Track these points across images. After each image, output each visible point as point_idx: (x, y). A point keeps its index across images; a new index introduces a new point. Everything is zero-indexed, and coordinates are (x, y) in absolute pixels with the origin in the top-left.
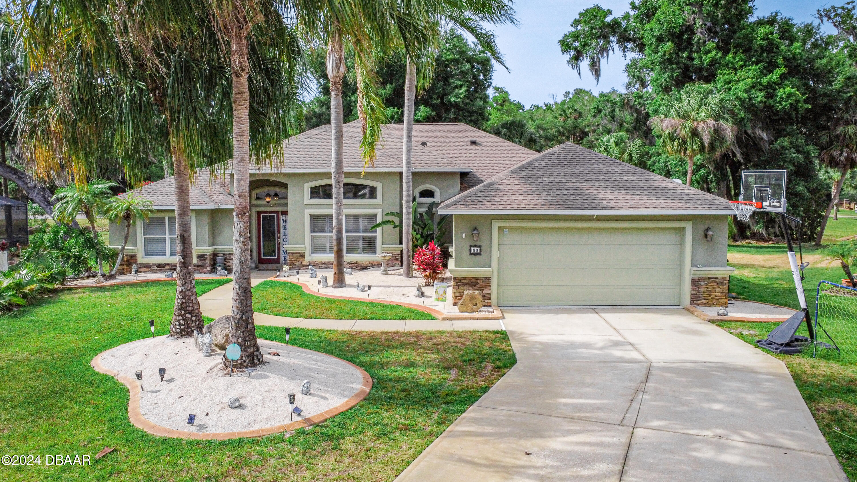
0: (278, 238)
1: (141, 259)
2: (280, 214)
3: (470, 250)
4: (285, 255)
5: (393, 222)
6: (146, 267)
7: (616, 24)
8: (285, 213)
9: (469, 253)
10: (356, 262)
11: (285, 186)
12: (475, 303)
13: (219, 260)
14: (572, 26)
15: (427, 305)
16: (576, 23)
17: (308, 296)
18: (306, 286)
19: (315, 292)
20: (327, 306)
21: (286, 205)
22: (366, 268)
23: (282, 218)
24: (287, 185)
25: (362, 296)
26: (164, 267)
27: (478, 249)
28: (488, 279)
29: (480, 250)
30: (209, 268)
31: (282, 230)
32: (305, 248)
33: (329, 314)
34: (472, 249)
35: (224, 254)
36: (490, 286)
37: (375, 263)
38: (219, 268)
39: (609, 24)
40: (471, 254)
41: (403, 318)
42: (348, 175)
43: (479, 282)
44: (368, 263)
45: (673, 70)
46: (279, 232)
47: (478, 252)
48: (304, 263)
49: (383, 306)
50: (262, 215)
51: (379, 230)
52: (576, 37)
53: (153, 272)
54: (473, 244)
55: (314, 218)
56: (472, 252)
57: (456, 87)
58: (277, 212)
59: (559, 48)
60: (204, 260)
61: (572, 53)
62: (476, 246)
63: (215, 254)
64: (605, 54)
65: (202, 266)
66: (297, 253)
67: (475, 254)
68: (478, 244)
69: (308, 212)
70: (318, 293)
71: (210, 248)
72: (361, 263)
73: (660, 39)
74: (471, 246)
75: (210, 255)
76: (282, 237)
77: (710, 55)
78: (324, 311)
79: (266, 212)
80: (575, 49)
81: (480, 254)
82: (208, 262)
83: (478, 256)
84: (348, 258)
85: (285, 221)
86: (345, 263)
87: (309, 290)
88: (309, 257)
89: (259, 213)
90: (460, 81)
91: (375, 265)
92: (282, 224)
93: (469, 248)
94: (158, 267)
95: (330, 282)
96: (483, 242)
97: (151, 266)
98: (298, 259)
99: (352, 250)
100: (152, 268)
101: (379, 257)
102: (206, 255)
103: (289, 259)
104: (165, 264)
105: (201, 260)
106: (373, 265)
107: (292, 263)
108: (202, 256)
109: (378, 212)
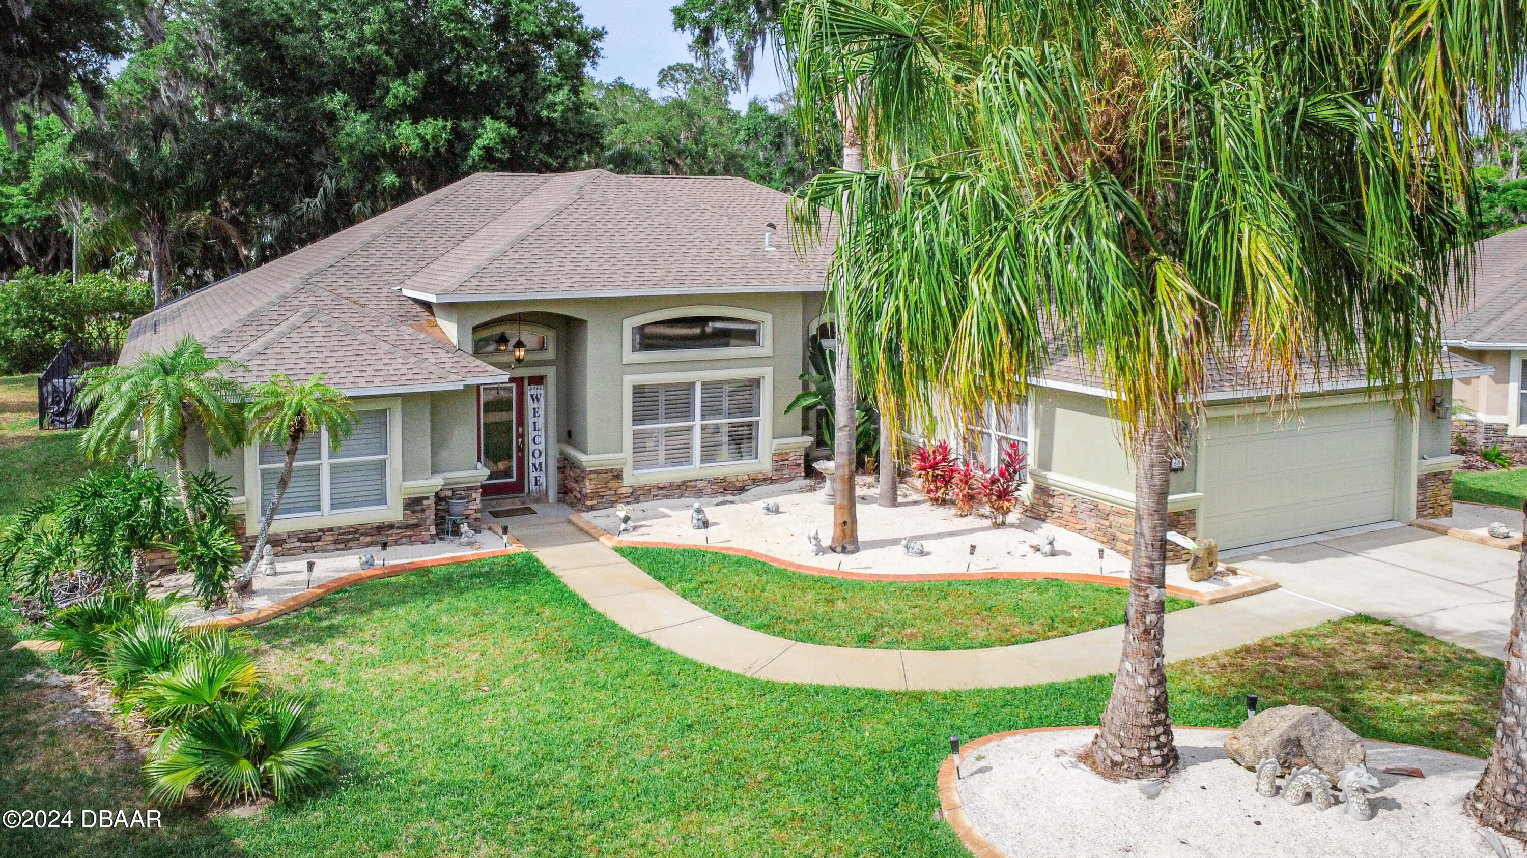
0: (519, 436)
1: (256, 525)
8: (535, 380)
10: (724, 480)
13: (456, 506)
22: (742, 489)
23: (532, 392)
29: (1183, 463)
30: (432, 529)
31: (530, 419)
32: (626, 458)
36: (1194, 525)
37: (761, 477)
38: (465, 528)
43: (1181, 518)
44: (746, 477)
46: (520, 424)
47: (1181, 465)
48: (622, 491)
55: (639, 391)
58: (519, 379)
60: (423, 511)
61: (696, 31)
64: (760, 41)
65: (416, 526)
66: (607, 471)
69: (630, 380)
71: (434, 480)
72: (734, 479)
75: (435, 498)
76: (531, 434)
82: (431, 514)
84: (706, 472)
88: (630, 479)
90: (556, 76)
92: (530, 405)
97: (284, 541)
98: (610, 485)
99: (709, 455)
100: (288, 546)
101: (763, 464)
102: (427, 498)
103: (589, 486)
104: (320, 530)
105: (414, 512)
106: (756, 481)
107: (597, 495)
108: (418, 501)
109: (766, 373)
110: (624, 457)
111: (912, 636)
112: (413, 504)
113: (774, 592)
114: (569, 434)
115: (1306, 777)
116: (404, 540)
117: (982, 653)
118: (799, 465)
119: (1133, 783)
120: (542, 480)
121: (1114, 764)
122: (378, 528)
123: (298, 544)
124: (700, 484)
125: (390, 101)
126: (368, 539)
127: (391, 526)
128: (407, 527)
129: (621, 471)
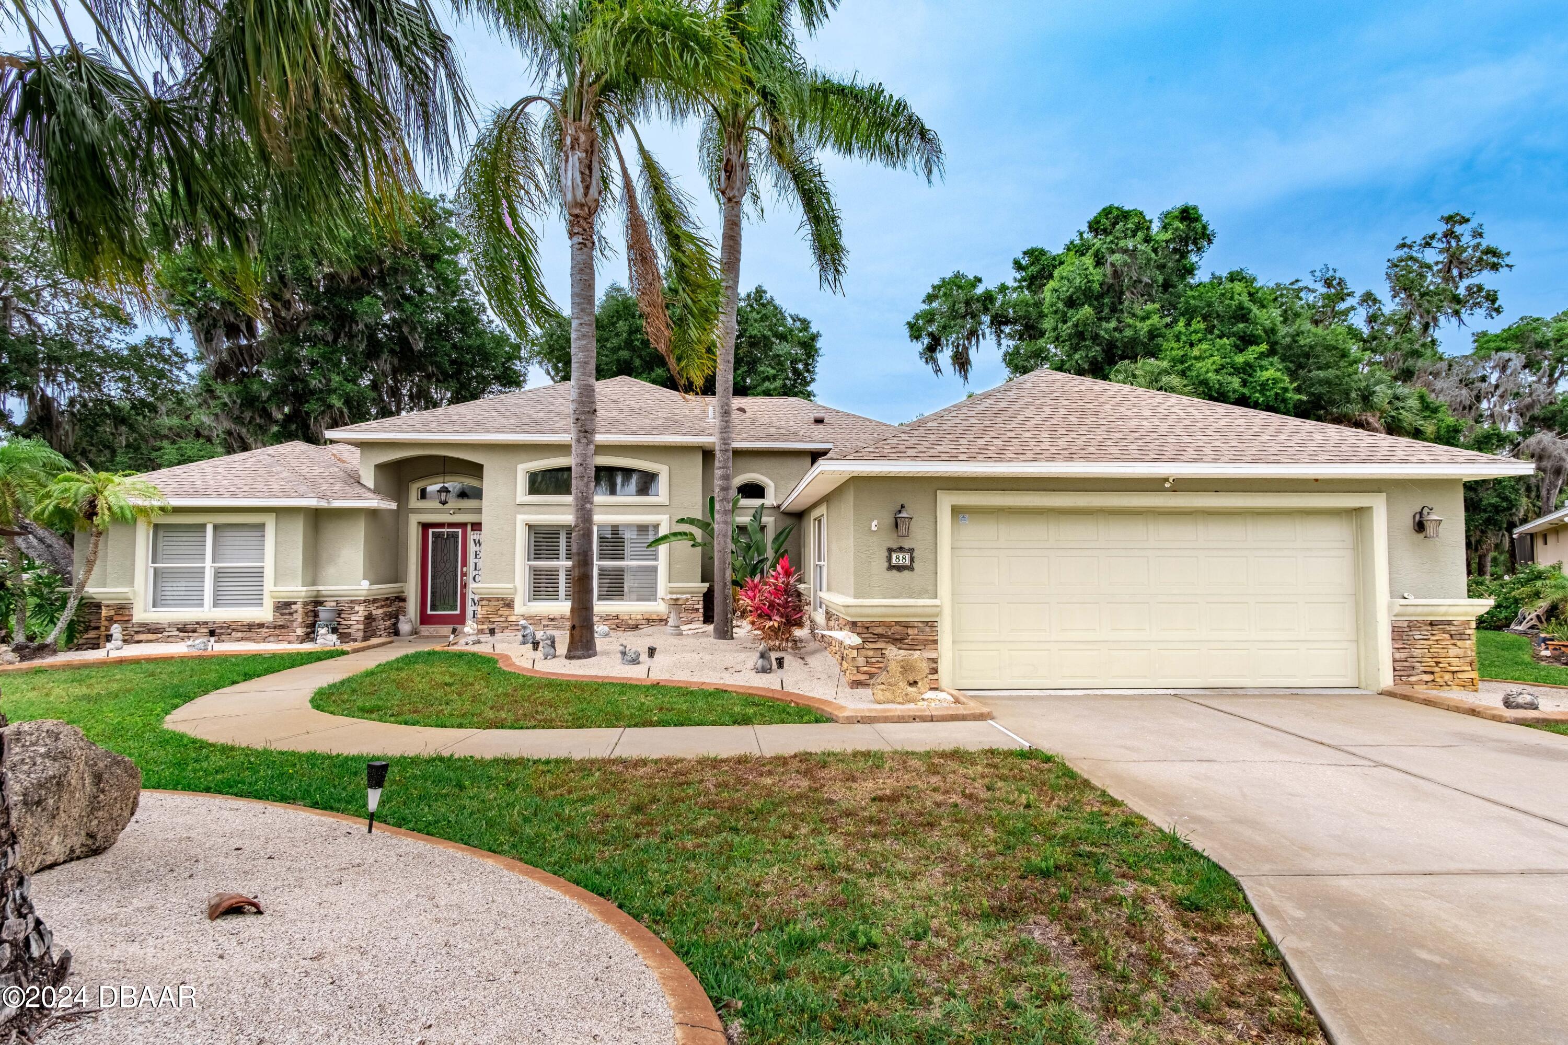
0: (464, 574)
1: (142, 613)
2: (469, 528)
3: (889, 559)
4: (474, 608)
5: (691, 534)
6: (154, 630)
7: (988, 298)
8: (477, 526)
9: (886, 565)
10: (617, 617)
11: (476, 470)
12: (911, 680)
13: (324, 614)
14: (924, 302)
15: (789, 688)
16: (930, 298)
17: (507, 676)
18: (507, 658)
19: (525, 669)
20: (548, 695)
21: (479, 511)
22: (636, 627)
23: (472, 536)
24: (482, 466)
25: (635, 673)
26: (194, 631)
27: (908, 556)
28: (931, 625)
29: (912, 560)
30: (300, 631)
31: (471, 560)
32: (515, 588)
33: (550, 713)
34: (894, 556)
35: (337, 602)
36: (935, 642)
37: (655, 617)
38: (322, 631)
39: (980, 296)
40: (891, 567)
41: (745, 721)
42: (603, 449)
43: (910, 631)
44: (639, 617)
45: (1088, 348)
46: (464, 564)
47: (908, 562)
49: (686, 692)
50: (431, 531)
51: (663, 549)
52: (930, 317)
53: (168, 639)
54: (895, 546)
56: (894, 562)
57: (767, 379)
58: (463, 525)
59: (906, 332)
60: (291, 614)
61: (926, 341)
62: (901, 549)
63: (317, 602)
64: (974, 342)
65: (282, 627)
66: (498, 600)
67: (899, 568)
68: (907, 546)
69: (523, 519)
70: (533, 670)
71: (305, 589)
72: (626, 618)
73: (1071, 303)
74: (890, 551)
75: (306, 604)
76: (472, 573)
77: (1149, 322)
78: (540, 708)
79: (441, 525)
80: (931, 335)
81: (910, 568)
82: (299, 617)
83: (906, 573)
84: (600, 607)
85: (478, 543)
86: (595, 619)
87: (513, 664)
88: (521, 608)
89: (425, 526)
90: (773, 368)
91: (654, 620)
92: (472, 548)
93: (886, 554)
94: (178, 629)
95: (562, 648)
96: (917, 538)
97: (164, 630)
98: (500, 612)
99: (610, 595)
100: (166, 634)
101: (660, 606)
102: (295, 603)
104: (197, 623)
105: (282, 614)
106: (650, 622)
107: (487, 620)
108: (288, 605)
109: (662, 520)
110: (512, 588)
112: (284, 607)
116: (272, 639)
118: (697, 610)
122: (249, 625)
123: (177, 633)
126: (239, 634)
128: (275, 627)
129: (512, 600)
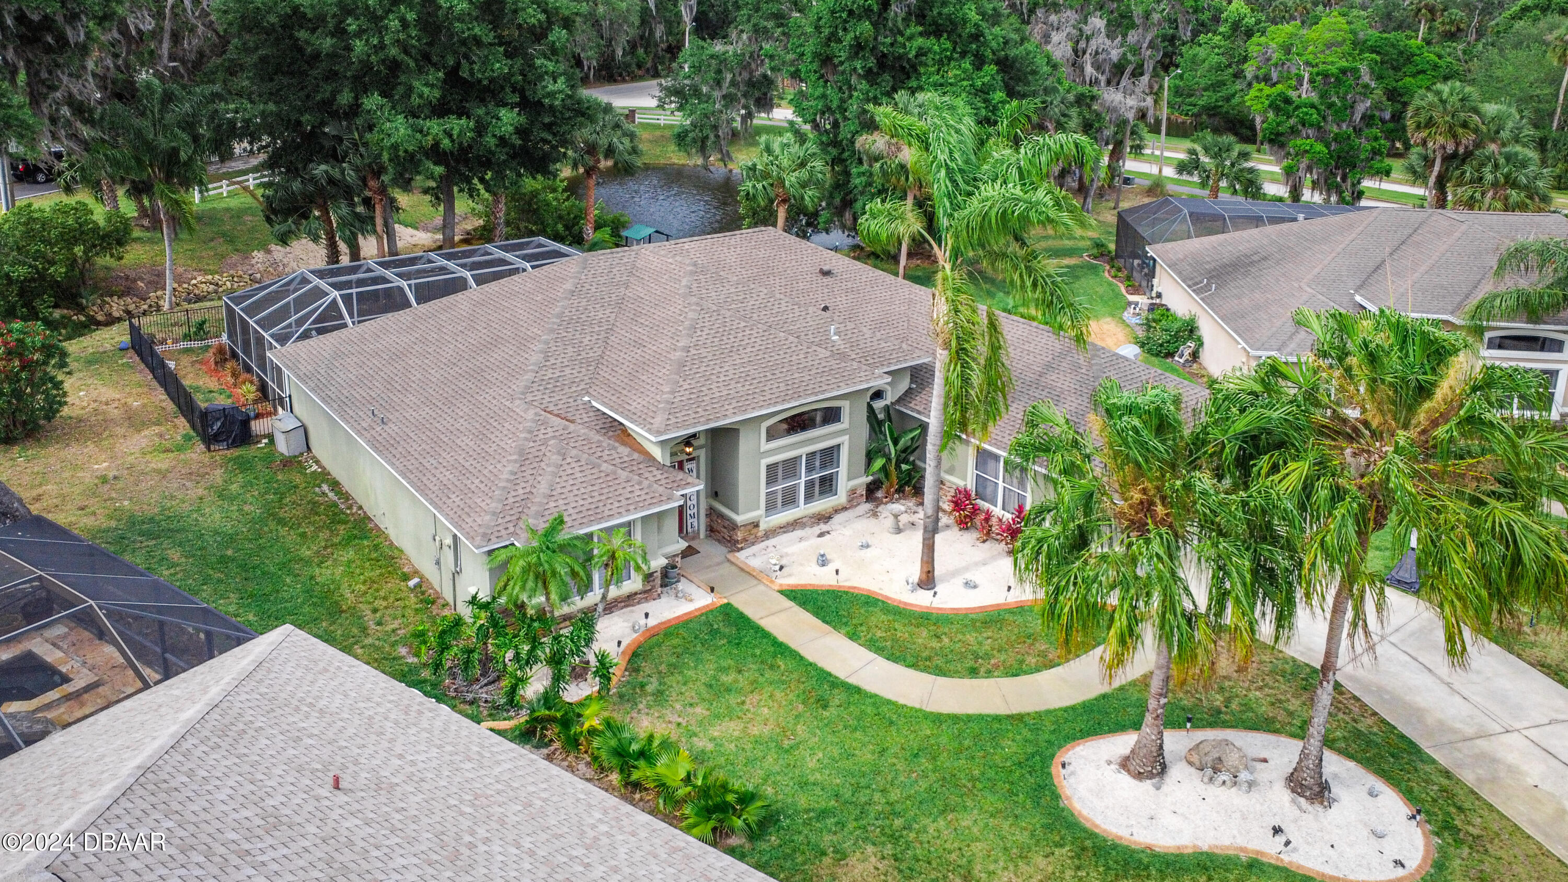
10: (818, 514)
18: (878, 594)
19: (925, 607)
24: (738, 430)
44: (831, 510)
48: (759, 534)
55: (770, 468)
66: (750, 524)
69: (765, 462)
72: (824, 512)
88: (764, 525)
98: (752, 532)
99: (809, 497)
101: (841, 498)
103: (740, 535)
105: (648, 582)
106: (837, 511)
107: (745, 540)
108: (651, 575)
109: (845, 439)
110: (759, 513)
111: (997, 666)
112: (648, 577)
113: (902, 631)
114: (716, 494)
115: (1223, 777)
116: (643, 600)
117: (1037, 676)
119: (1149, 782)
120: (695, 524)
121: (1140, 773)
122: (628, 596)
124: (804, 520)
125: (415, 100)
126: (623, 604)
127: (636, 594)
128: (645, 592)
129: (758, 521)
